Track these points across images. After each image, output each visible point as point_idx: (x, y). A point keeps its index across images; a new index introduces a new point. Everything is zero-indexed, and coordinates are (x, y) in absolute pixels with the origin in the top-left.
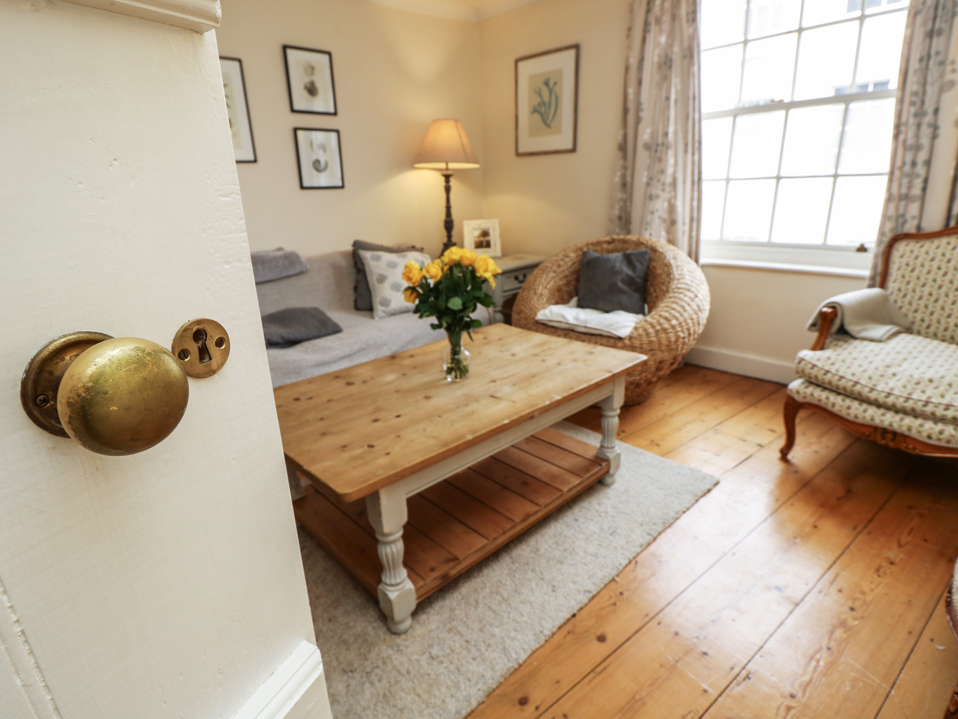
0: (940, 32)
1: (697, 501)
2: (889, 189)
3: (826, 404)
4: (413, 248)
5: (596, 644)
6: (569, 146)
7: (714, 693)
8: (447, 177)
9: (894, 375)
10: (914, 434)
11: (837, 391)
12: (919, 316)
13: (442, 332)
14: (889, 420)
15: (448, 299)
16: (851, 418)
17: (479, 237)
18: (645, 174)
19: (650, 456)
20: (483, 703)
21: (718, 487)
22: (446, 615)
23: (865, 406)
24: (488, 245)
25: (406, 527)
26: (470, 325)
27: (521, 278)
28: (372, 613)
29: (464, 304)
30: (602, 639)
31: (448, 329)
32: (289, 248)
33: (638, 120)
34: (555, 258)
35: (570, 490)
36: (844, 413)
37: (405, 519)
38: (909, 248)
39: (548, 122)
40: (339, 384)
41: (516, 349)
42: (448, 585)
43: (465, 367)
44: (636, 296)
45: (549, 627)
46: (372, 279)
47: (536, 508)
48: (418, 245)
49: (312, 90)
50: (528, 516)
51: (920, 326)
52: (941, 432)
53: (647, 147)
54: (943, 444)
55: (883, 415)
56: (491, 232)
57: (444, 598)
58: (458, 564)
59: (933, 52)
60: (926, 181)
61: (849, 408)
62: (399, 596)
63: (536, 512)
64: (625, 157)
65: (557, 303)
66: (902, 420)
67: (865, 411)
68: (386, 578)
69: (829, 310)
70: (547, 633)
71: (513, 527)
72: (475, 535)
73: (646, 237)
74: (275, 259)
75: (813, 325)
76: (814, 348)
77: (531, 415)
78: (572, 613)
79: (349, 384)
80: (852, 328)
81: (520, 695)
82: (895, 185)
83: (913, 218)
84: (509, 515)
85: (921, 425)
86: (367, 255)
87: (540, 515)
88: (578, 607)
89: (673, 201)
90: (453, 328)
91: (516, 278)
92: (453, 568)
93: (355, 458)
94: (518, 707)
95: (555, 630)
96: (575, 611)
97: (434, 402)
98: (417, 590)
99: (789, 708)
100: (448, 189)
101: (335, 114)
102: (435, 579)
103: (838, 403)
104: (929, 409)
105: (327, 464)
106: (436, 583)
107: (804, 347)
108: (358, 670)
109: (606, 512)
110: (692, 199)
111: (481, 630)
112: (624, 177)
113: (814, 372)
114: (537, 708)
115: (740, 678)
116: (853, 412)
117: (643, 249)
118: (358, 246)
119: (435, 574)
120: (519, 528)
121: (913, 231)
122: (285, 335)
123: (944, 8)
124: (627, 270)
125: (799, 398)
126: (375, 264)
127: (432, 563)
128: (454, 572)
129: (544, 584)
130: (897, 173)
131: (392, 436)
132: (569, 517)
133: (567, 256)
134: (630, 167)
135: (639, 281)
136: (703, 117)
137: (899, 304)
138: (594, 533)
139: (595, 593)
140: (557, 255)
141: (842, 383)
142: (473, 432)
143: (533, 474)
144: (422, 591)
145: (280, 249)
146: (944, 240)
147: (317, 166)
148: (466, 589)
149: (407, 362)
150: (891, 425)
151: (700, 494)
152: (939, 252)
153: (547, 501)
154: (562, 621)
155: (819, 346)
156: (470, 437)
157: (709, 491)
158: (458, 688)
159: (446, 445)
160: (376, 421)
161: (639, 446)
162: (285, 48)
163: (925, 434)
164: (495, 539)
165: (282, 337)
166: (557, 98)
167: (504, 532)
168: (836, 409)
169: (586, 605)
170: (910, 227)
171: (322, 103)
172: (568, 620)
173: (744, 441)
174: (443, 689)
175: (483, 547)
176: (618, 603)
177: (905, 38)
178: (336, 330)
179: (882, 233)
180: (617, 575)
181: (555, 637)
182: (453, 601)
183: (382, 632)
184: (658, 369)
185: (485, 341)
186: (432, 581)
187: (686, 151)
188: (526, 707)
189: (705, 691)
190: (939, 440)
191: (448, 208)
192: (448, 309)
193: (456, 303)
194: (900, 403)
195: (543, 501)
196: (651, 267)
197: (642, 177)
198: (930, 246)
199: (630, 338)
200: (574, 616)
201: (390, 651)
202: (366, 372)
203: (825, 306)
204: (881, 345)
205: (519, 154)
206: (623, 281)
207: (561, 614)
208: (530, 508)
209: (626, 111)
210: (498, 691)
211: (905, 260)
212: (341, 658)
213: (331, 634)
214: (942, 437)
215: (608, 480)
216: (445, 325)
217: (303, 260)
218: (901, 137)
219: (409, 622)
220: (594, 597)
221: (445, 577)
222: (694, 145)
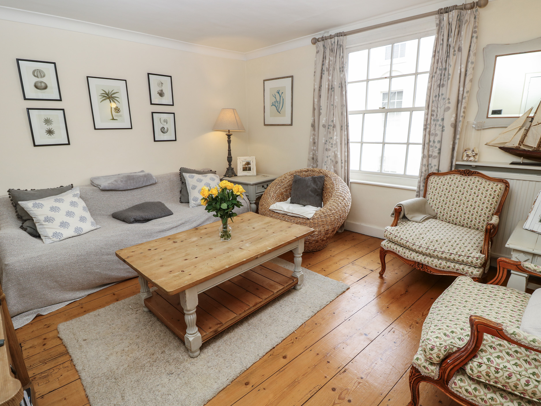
0: (443, 85)
1: (338, 297)
2: (423, 152)
3: (396, 251)
4: (211, 172)
5: (282, 360)
6: (290, 123)
7: (329, 378)
8: (229, 136)
9: (423, 238)
10: (430, 265)
11: (401, 245)
12: (439, 210)
13: (219, 218)
14: (420, 258)
15: (221, 204)
16: (406, 257)
17: (245, 165)
18: (324, 138)
19: (320, 276)
20: (229, 385)
21: (349, 290)
22: (216, 349)
23: (411, 252)
24: (250, 169)
25: (198, 307)
26: (231, 215)
27: (265, 186)
28: (182, 349)
29: (228, 206)
30: (285, 357)
31: (221, 217)
32: (147, 171)
33: (320, 114)
34: (280, 178)
35: (277, 292)
36: (403, 255)
37: (197, 304)
38: (434, 180)
39: (279, 111)
40: (171, 242)
41: (255, 225)
42: (217, 336)
43: (229, 234)
44: (318, 198)
45: (262, 353)
46: (189, 188)
47: (260, 300)
48: (213, 170)
49: (161, 94)
50: (256, 304)
51: (440, 215)
52: (440, 264)
53: (324, 126)
54: (442, 269)
55: (418, 256)
56: (251, 163)
57: (215, 342)
58: (222, 326)
59: (440, 94)
60: (440, 149)
61: (405, 253)
62: (193, 339)
63: (261, 302)
64: (314, 130)
65: (280, 201)
66: (425, 258)
67: (411, 255)
68: (188, 331)
69: (398, 208)
70: (261, 355)
71: (249, 309)
72: (231, 313)
73: (324, 168)
74: (140, 177)
75: (393, 214)
76: (392, 226)
77: (256, 257)
78: (273, 347)
79: (174, 242)
80: (408, 216)
81: (246, 381)
82: (426, 151)
83: (435, 166)
84: (248, 303)
85: (433, 261)
86: (186, 175)
87: (262, 303)
88: (276, 344)
89: (336, 152)
90: (223, 217)
91: (263, 187)
92: (220, 327)
93: (175, 276)
94: (245, 386)
95: (264, 354)
96: (274, 346)
97: (213, 251)
98: (202, 337)
99: (359, 383)
100: (229, 142)
101: (173, 105)
102: (211, 332)
103: (401, 251)
104: (436, 253)
105: (163, 279)
106: (212, 334)
107: (388, 226)
108: (174, 373)
109: (295, 302)
110: (345, 152)
111: (231, 355)
112: (314, 139)
113: (391, 236)
114: (253, 386)
115: (341, 372)
116: (406, 255)
117: (321, 175)
118: (183, 170)
119: (211, 330)
120: (252, 309)
121: (435, 171)
122: (144, 216)
123: (444, 75)
124: (313, 186)
125: (385, 248)
126: (191, 180)
127: (211, 325)
128: (220, 329)
129: (262, 335)
130: (426, 145)
131: (193, 267)
132: (278, 305)
133: (286, 178)
134: (317, 135)
135: (319, 190)
136: (348, 113)
137: (431, 205)
138: (288, 312)
139: (284, 338)
140: (281, 177)
141: (402, 241)
142: (229, 265)
143: (262, 285)
144: (205, 338)
145: (142, 171)
146: (449, 176)
147: (163, 131)
148: (226, 337)
149: (204, 231)
150: (421, 261)
151: (339, 293)
152: (447, 182)
153: (266, 297)
154: (269, 350)
155: (395, 224)
156: (227, 267)
157: (344, 292)
158: (218, 379)
159: (216, 270)
160: (186, 260)
161: (315, 271)
162: (149, 74)
163: (434, 265)
164: (240, 314)
165: (142, 217)
166: (283, 100)
167: (245, 311)
168: (400, 254)
169: (280, 343)
170: (434, 170)
171: (166, 99)
172: (271, 350)
173: (365, 268)
174: (212, 380)
175: (235, 318)
176: (294, 342)
177: (428, 87)
178: (170, 213)
179: (421, 172)
180: (295, 331)
181: (264, 357)
182: (220, 344)
183: (186, 357)
184: (326, 234)
185: (242, 221)
186: (209, 333)
187: (342, 130)
188: (248, 386)
189: (326, 377)
190: (440, 267)
191: (229, 151)
192: (220, 208)
193: (224, 206)
194: (424, 251)
195: (264, 297)
196: (325, 184)
197: (322, 140)
198: (443, 178)
199: (313, 218)
200: (274, 348)
201: (189, 365)
202: (183, 236)
203: (396, 206)
204: (420, 224)
205: (265, 125)
206: (311, 191)
207: (268, 347)
208: (259, 300)
209: (314, 109)
210: (236, 380)
211: (433, 185)
212: (167, 369)
213: (163, 358)
214: (441, 266)
215: (298, 287)
216: (219, 215)
217: (154, 178)
218: (428, 130)
219: (198, 352)
220: (284, 339)
221: (216, 331)
222: (345, 127)
